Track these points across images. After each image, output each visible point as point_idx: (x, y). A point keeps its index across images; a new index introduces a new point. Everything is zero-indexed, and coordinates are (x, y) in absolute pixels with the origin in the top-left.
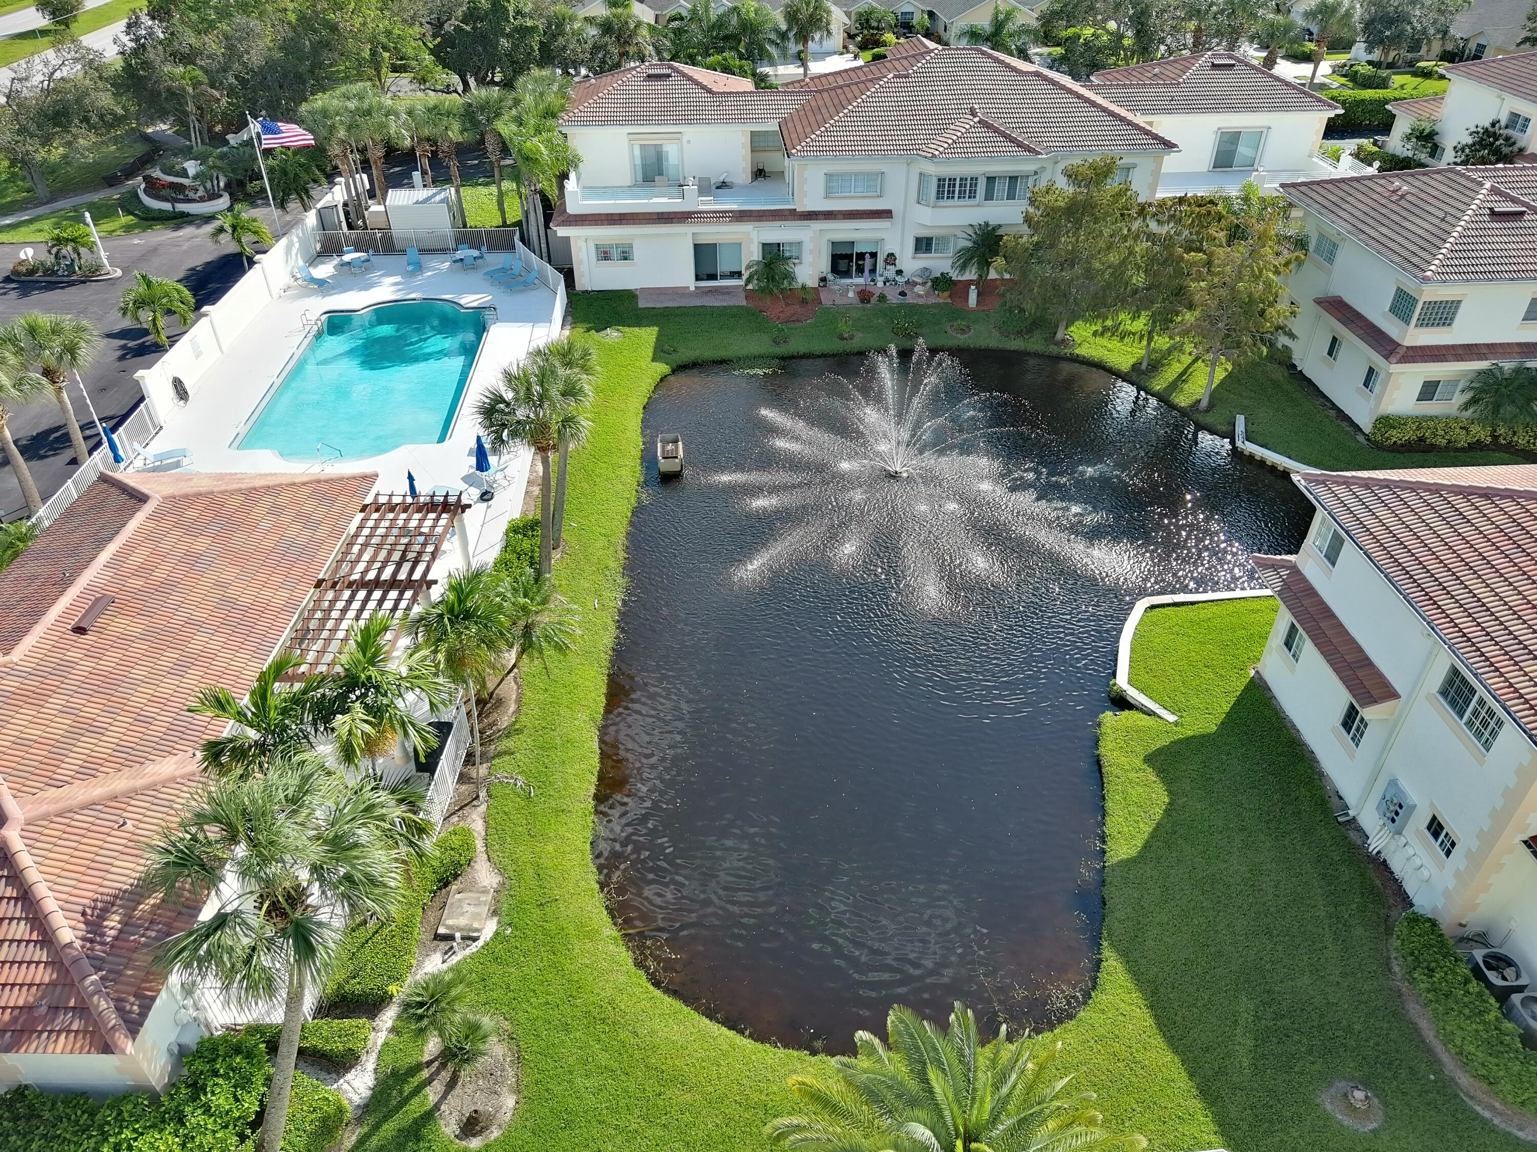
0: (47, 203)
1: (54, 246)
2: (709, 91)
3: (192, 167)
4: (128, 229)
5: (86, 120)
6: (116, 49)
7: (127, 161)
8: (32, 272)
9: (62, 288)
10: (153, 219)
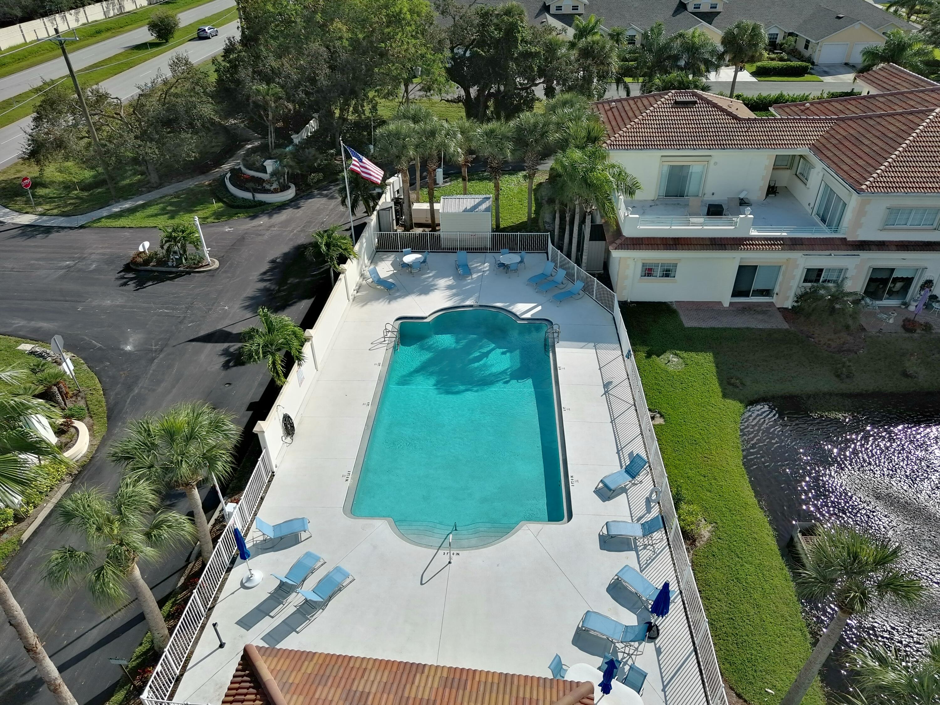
0: (157, 188)
1: (166, 242)
2: (735, 117)
3: (270, 165)
4: (218, 216)
5: (191, 125)
6: (214, 68)
7: (213, 150)
8: (147, 262)
9: (172, 279)
10: (238, 207)
